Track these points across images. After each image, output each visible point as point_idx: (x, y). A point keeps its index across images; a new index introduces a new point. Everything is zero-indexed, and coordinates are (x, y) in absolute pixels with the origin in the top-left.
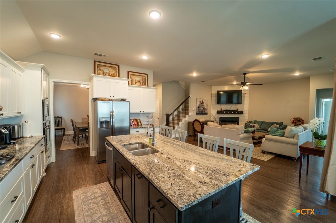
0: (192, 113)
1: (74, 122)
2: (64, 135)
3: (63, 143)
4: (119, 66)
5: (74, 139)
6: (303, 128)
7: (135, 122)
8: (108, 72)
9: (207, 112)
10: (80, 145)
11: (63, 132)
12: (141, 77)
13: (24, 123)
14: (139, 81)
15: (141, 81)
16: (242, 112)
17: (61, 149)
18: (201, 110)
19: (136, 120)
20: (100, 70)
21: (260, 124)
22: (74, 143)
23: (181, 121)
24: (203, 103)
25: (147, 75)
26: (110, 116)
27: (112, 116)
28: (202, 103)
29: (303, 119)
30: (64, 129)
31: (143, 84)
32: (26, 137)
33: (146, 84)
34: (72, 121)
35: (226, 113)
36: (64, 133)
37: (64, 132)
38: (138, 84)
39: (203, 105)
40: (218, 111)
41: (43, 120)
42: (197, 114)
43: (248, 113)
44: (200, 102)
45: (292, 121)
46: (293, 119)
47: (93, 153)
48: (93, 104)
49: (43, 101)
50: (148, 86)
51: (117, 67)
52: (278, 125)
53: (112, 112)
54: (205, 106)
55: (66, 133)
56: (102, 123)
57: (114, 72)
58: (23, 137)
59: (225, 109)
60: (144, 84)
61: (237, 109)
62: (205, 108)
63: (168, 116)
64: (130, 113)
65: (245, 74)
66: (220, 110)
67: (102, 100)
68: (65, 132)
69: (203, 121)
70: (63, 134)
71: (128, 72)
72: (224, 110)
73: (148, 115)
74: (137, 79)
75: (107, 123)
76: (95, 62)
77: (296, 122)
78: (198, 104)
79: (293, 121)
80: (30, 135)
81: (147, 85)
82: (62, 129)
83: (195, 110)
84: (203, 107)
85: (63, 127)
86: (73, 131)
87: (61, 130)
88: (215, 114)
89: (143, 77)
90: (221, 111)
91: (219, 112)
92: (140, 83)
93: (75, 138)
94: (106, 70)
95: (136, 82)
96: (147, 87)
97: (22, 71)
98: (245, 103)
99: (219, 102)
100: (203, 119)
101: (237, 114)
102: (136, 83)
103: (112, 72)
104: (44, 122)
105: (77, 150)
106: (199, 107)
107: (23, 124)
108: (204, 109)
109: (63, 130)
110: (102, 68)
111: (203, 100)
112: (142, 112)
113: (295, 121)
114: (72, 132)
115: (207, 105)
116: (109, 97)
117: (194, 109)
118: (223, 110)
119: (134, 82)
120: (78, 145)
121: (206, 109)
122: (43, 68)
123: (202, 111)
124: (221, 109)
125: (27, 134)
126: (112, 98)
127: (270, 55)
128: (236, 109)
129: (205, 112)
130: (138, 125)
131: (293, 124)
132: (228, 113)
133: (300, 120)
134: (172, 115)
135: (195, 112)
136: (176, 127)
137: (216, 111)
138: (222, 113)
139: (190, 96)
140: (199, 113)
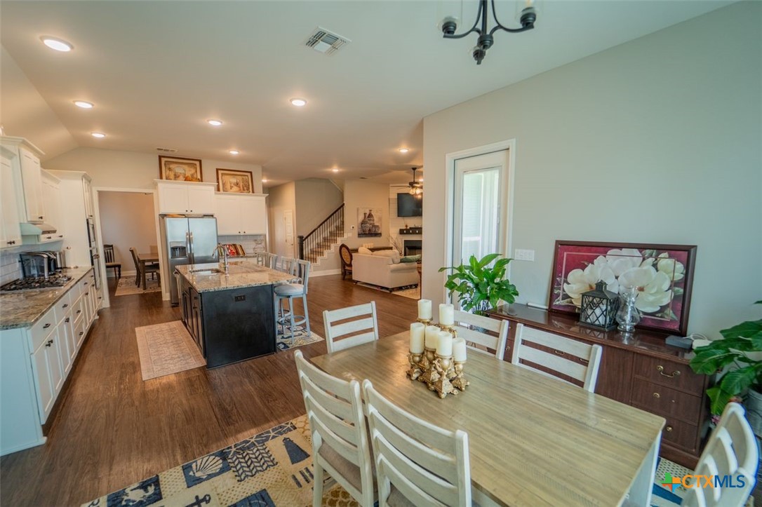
0: (350, 235)
1: (135, 252)
2: (120, 277)
3: (118, 288)
4: (200, 161)
5: (138, 283)
7: (232, 249)
8: (183, 171)
9: (379, 232)
10: (149, 289)
11: (117, 273)
12: (240, 178)
13: (66, 250)
14: (237, 184)
15: (241, 184)
17: (116, 295)
18: (368, 229)
19: (234, 245)
20: (170, 169)
22: (139, 287)
23: (329, 247)
24: (370, 215)
25: (251, 173)
26: (185, 240)
27: (190, 240)
30: (119, 266)
31: (243, 188)
32: (70, 268)
33: (249, 188)
34: (132, 251)
35: (414, 233)
36: (120, 274)
37: (119, 271)
38: (235, 188)
39: (372, 219)
40: (400, 229)
41: (90, 246)
42: (360, 235)
44: (365, 214)
47: (166, 297)
48: (162, 223)
49: (87, 220)
50: (253, 192)
51: (198, 163)
53: (189, 234)
54: (375, 221)
55: (123, 274)
56: (174, 249)
57: (193, 171)
58: (66, 268)
59: (413, 227)
60: (245, 188)
62: (376, 224)
63: (302, 240)
64: (218, 236)
65: (414, 169)
66: (405, 228)
67: (172, 216)
68: (121, 272)
70: (118, 276)
71: (217, 170)
72: (411, 228)
73: (255, 238)
74: (234, 180)
75: (183, 249)
76: (160, 157)
78: (361, 218)
80: (75, 266)
81: (251, 190)
82: (114, 266)
83: (356, 228)
84: (372, 222)
85: (116, 263)
86: (136, 271)
87: (113, 269)
88: (396, 235)
89: (244, 177)
91: (402, 232)
92: (240, 187)
93: (140, 280)
94: (179, 170)
95: (232, 185)
96: (251, 193)
97: (58, 182)
99: (401, 213)
102: (231, 187)
103: (189, 172)
104: (91, 249)
105: (142, 296)
106: (363, 223)
107: (64, 251)
108: (374, 226)
109: (117, 269)
110: (172, 166)
111: (370, 211)
112: (242, 233)
114: (134, 273)
115: (380, 219)
116: (184, 212)
117: (353, 228)
118: (408, 228)
119: (228, 186)
120: (145, 289)
121: (378, 226)
122: (85, 176)
123: (370, 230)
124: (406, 226)
125: (71, 263)
126: (189, 213)
127: (410, 150)
129: (375, 231)
130: (238, 253)
132: (418, 234)
134: (309, 238)
135: (356, 231)
136: (319, 258)
137: (398, 231)
138: (406, 234)
139: (344, 204)
140: (363, 234)
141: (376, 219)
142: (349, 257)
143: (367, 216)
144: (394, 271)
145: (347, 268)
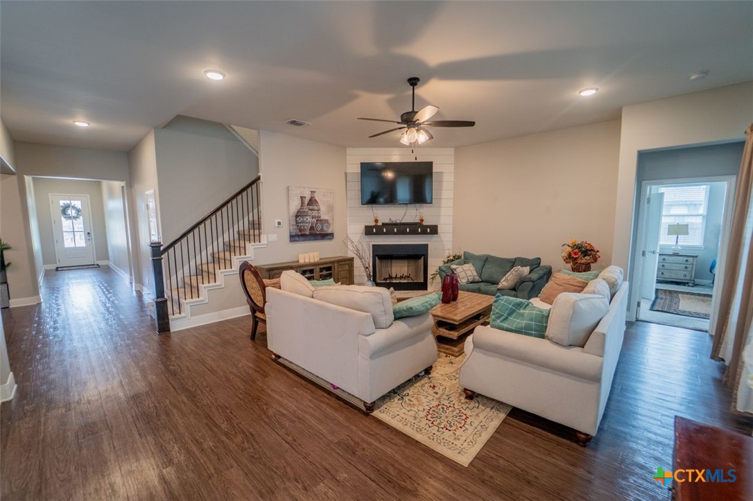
0: (273, 237)
6: (607, 286)
9: (330, 231)
16: (434, 230)
18: (308, 226)
21: (481, 264)
24: (312, 201)
28: (310, 200)
29: (596, 249)
35: (390, 232)
39: (316, 208)
40: (366, 226)
42: (293, 238)
43: (451, 231)
44: (302, 198)
45: (565, 255)
46: (569, 249)
52: (528, 268)
54: (321, 212)
59: (387, 221)
61: (422, 220)
62: (324, 217)
63: (159, 251)
65: (413, 82)
66: (373, 224)
69: (312, 261)
72: (384, 224)
77: (576, 259)
78: (295, 205)
79: (570, 255)
83: (285, 224)
84: (315, 213)
88: (359, 235)
90: (376, 226)
91: (369, 231)
98: (444, 203)
99: (367, 198)
100: (315, 254)
101: (420, 234)
106: (299, 214)
108: (319, 220)
111: (313, 192)
113: (575, 254)
115: (331, 208)
117: (279, 223)
118: (380, 224)
121: (326, 221)
123: (312, 228)
124: (376, 221)
128: (417, 220)
129: (322, 230)
131: (567, 263)
132: (395, 234)
133: (587, 250)
134: (178, 246)
135: (286, 231)
136: (204, 287)
137: (361, 228)
138: (376, 234)
139: (259, 178)
140: (299, 235)
141: (323, 208)
142: (260, 293)
143: (306, 201)
144: (377, 353)
145: (258, 314)
